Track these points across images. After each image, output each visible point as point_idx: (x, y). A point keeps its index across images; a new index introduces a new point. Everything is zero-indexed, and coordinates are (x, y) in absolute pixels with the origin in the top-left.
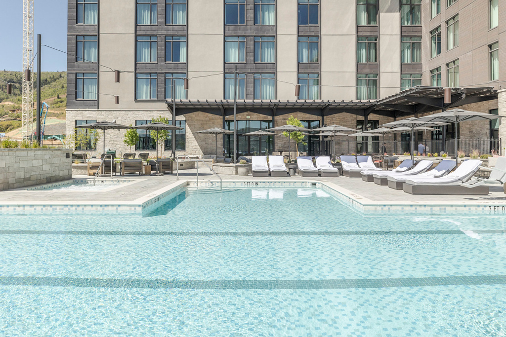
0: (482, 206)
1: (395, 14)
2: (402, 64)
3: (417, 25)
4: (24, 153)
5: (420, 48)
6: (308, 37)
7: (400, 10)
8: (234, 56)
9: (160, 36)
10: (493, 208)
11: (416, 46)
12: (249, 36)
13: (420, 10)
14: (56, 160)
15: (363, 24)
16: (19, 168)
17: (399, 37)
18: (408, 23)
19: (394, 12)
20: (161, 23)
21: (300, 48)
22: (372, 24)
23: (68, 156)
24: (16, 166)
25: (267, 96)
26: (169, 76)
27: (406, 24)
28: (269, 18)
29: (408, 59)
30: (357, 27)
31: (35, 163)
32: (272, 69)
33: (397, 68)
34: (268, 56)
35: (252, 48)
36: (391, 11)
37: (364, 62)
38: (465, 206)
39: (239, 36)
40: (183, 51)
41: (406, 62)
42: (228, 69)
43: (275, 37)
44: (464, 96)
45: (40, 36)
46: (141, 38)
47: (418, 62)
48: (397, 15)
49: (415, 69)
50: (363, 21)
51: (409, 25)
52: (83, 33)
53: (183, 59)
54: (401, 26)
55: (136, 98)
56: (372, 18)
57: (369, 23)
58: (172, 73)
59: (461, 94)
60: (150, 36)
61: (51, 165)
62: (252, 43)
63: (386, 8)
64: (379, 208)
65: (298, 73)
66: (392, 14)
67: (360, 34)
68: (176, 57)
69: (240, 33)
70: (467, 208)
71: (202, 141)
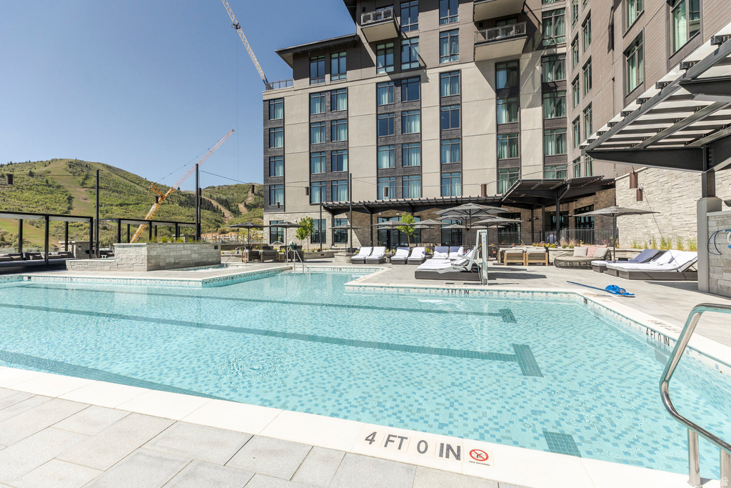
0: (441, 289)
1: (537, 108)
2: (545, 157)
3: (562, 116)
4: (173, 246)
5: (566, 140)
6: (450, 140)
7: (542, 103)
8: (385, 163)
9: (327, 151)
10: (450, 291)
11: (560, 139)
12: (397, 144)
13: (565, 102)
14: (204, 251)
15: (504, 122)
16: (169, 256)
17: (541, 131)
18: (551, 116)
19: (536, 107)
20: (328, 141)
21: (443, 150)
22: (513, 121)
23: (216, 247)
24: (166, 254)
25: (414, 195)
26: (335, 184)
27: (549, 117)
28: (415, 127)
29: (552, 150)
30: (497, 125)
31: (184, 252)
32: (418, 171)
33: (540, 161)
34: (414, 160)
35: (400, 154)
36: (532, 107)
37: (506, 158)
38: (426, 289)
39: (389, 145)
40: (345, 162)
41: (550, 154)
42: (380, 174)
43: (420, 143)
44: (569, 186)
45: (197, 165)
46: (314, 155)
47: (564, 153)
48: (539, 110)
49: (560, 161)
50: (504, 120)
51: (553, 117)
52: (274, 155)
53: (345, 169)
54: (544, 120)
55: (310, 202)
56: (513, 115)
57: (510, 120)
58: (337, 181)
59: (566, 185)
60: (321, 152)
61: (200, 254)
62: (400, 150)
63: (528, 103)
64: (356, 288)
65: (441, 173)
66: (534, 109)
67: (500, 132)
68: (340, 167)
69: (390, 143)
70: (428, 290)
71: (361, 235)
